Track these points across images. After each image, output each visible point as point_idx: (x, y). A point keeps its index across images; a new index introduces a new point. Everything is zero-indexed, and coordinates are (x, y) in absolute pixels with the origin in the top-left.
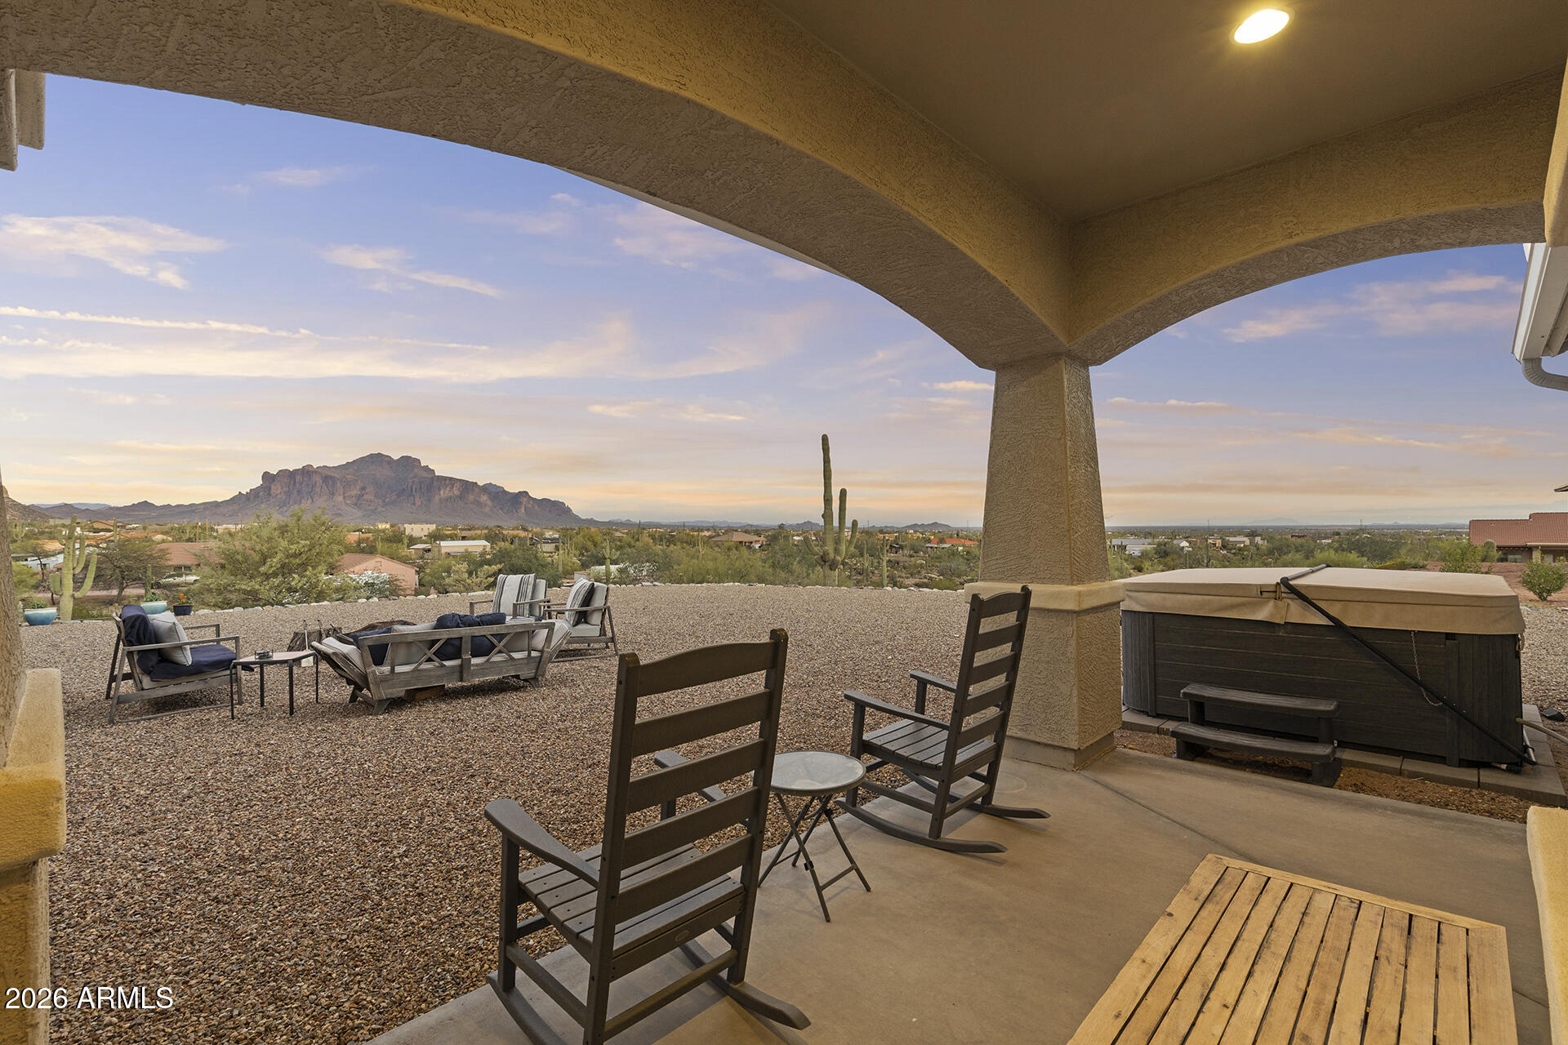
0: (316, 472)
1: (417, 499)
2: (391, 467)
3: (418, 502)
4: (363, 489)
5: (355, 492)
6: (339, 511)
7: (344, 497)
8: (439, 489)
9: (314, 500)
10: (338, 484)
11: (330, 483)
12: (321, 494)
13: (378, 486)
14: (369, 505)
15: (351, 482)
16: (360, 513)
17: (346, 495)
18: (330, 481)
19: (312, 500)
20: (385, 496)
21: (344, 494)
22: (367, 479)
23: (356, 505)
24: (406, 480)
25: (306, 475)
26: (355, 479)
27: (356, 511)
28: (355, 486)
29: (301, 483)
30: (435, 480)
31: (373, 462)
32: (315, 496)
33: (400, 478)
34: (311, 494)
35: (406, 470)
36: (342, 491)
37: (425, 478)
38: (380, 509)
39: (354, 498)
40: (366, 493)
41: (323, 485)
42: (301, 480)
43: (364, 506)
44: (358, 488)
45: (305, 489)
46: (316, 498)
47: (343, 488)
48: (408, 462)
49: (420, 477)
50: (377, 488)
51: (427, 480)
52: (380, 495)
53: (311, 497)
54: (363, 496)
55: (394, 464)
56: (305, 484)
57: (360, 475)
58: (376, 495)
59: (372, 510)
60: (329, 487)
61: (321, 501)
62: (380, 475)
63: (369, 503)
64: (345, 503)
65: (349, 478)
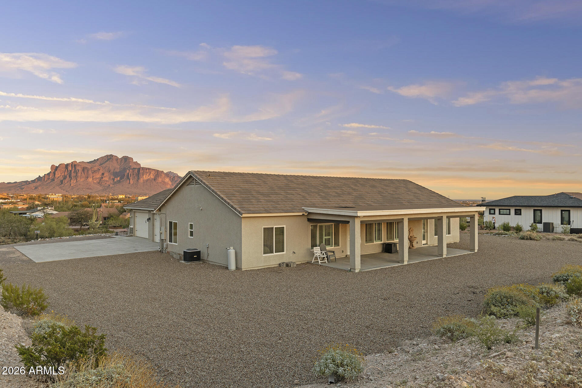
0: (79, 165)
1: (131, 180)
2: (117, 163)
3: (131, 182)
4: (103, 174)
5: (98, 176)
6: (90, 187)
7: (93, 179)
8: (143, 175)
9: (78, 180)
10: (90, 172)
11: (86, 171)
12: (81, 177)
13: (111, 173)
14: (106, 183)
15: (96, 170)
16: (101, 188)
17: (94, 178)
18: (86, 170)
19: (76, 181)
20: (114, 179)
21: (93, 177)
22: (105, 169)
23: (99, 183)
24: (125, 169)
25: (73, 167)
26: (98, 169)
27: (99, 187)
28: (99, 173)
29: (71, 171)
30: (141, 169)
31: (108, 160)
32: (78, 178)
33: (122, 168)
34: (76, 177)
35: (125, 163)
36: (92, 175)
37: (136, 168)
38: (111, 186)
39: (98, 179)
40: (104, 177)
41: (82, 173)
42: (71, 169)
43: (103, 184)
44: (100, 174)
45: (73, 174)
46: (78, 179)
47: (93, 174)
48: (126, 159)
49: (133, 168)
50: (110, 174)
51: (137, 170)
52: (112, 178)
53: (76, 179)
54: (103, 178)
55: (119, 161)
56: (73, 172)
57: (101, 167)
58: (110, 178)
59: (107, 186)
60: (85, 173)
61: (81, 180)
62: (112, 167)
63: (106, 182)
64: (93, 182)
65: (96, 168)
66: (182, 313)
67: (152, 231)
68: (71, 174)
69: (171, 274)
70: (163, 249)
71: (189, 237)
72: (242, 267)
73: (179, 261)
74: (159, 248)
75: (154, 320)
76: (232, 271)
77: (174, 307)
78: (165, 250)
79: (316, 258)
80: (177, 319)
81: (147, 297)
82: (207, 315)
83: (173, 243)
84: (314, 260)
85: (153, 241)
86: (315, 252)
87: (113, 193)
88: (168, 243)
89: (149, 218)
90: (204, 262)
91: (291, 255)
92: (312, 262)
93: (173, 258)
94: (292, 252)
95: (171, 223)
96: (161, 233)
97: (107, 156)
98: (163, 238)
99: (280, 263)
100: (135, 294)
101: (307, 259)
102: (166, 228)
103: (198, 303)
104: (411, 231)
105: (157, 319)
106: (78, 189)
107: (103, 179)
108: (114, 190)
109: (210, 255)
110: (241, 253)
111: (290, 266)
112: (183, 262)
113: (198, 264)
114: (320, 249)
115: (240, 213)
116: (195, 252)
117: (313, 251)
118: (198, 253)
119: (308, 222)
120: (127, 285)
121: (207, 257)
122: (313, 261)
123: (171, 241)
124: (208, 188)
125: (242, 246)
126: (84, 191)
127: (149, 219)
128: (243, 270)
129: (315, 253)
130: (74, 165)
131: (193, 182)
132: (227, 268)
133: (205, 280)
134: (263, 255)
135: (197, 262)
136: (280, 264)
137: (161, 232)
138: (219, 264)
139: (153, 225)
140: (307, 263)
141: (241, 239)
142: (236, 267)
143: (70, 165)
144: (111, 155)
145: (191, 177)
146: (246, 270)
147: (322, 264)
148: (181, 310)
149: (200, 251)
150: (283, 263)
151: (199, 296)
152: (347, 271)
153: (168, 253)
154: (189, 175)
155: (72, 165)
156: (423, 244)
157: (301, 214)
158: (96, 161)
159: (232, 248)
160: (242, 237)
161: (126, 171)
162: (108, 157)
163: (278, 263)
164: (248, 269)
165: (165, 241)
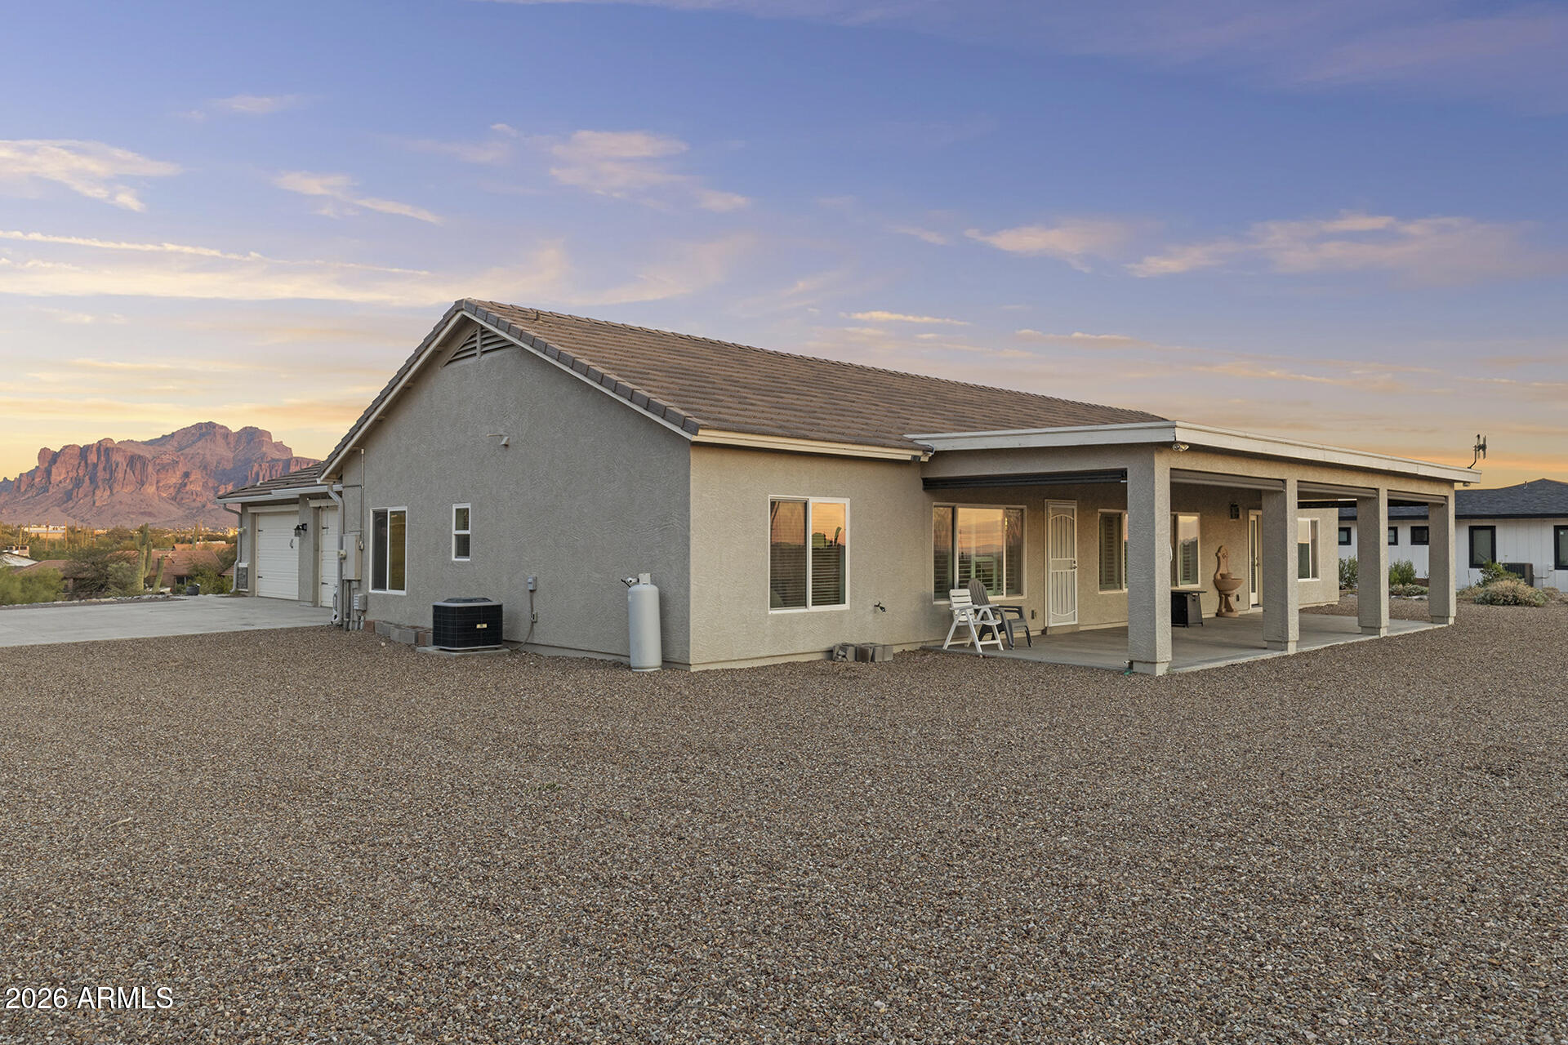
0: (118, 450)
2: (228, 444)
4: (187, 475)
5: (174, 479)
6: (150, 509)
7: (158, 488)
9: (115, 492)
10: (150, 469)
11: (138, 466)
12: (125, 482)
13: (209, 472)
14: (194, 500)
15: (169, 464)
16: (181, 513)
17: (161, 485)
18: (138, 464)
19: (109, 493)
20: (216, 490)
21: (157, 483)
22: (193, 460)
23: (174, 499)
24: (250, 462)
25: (103, 453)
26: (173, 461)
27: (175, 509)
28: (174, 472)
29: (95, 466)
30: (293, 463)
31: (202, 436)
32: (115, 485)
33: (239, 460)
34: (110, 482)
35: (249, 447)
36: (154, 478)
37: (278, 460)
38: (210, 506)
39: (172, 488)
40: (191, 482)
41: (128, 470)
42: (96, 462)
43: (187, 500)
44: (179, 474)
45: (101, 474)
46: (117, 488)
47: (157, 474)
48: (252, 435)
49: (270, 459)
50: (206, 474)
51: (281, 464)
52: (210, 485)
53: (110, 487)
54: (185, 485)
55: (231, 439)
56: (101, 467)
57: (182, 454)
58: (205, 485)
59: (198, 507)
60: (137, 472)
61: (124, 492)
62: (212, 455)
63: (195, 497)
64: (159, 496)
65: (166, 459)
66: (464, 862)
67: (311, 568)
68: (96, 473)
69: (382, 689)
70: (348, 616)
71: (454, 559)
72: (688, 657)
73: (413, 650)
74: (336, 617)
75: (274, 918)
76: (648, 674)
77: (406, 825)
78: (356, 619)
79: (962, 631)
80: (433, 904)
81: (260, 780)
82: (625, 878)
83: (389, 592)
84: (952, 639)
85: (315, 603)
86: (955, 606)
87: (214, 526)
88: (371, 591)
89: (303, 526)
90: (518, 651)
91: (870, 618)
92: (945, 647)
93: (389, 641)
94: (871, 608)
95: (380, 518)
96: (345, 558)
97: (199, 426)
98: (350, 575)
99: (831, 645)
100: (198, 763)
101: (926, 637)
102: (362, 537)
103: (540, 802)
104: (1224, 557)
105: (295, 907)
106: (115, 516)
107: (187, 488)
108: (217, 519)
109: (539, 619)
110: (688, 597)
111: (873, 660)
112: (432, 649)
113: (491, 656)
114: (969, 599)
115: (684, 424)
116: (479, 607)
117: (950, 605)
118: (493, 614)
119: (923, 492)
120: (168, 727)
121: (528, 629)
122: (948, 643)
123: (379, 583)
124: (540, 350)
125: (692, 570)
126: (132, 520)
127: (301, 529)
128: (693, 670)
129: (957, 612)
130: (104, 449)
131: (473, 346)
132: (621, 664)
133: (542, 704)
134: (770, 612)
135: (489, 651)
136: (830, 652)
137: (342, 552)
138: (580, 655)
139: (317, 549)
140: (925, 650)
141: (688, 538)
142: (663, 661)
143: (94, 449)
144: (211, 425)
145: (465, 322)
146: (706, 671)
147: (988, 653)
148: (453, 844)
149: (499, 607)
150: (844, 647)
151: (537, 771)
152: (1120, 672)
153: (370, 626)
154: (458, 315)
155: (98, 449)
156: (1253, 605)
157: (906, 455)
158: (168, 439)
159: (645, 577)
160: (692, 532)
161: (253, 466)
162: (201, 428)
163: (825, 646)
164: (712, 667)
165: (360, 584)
